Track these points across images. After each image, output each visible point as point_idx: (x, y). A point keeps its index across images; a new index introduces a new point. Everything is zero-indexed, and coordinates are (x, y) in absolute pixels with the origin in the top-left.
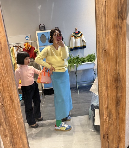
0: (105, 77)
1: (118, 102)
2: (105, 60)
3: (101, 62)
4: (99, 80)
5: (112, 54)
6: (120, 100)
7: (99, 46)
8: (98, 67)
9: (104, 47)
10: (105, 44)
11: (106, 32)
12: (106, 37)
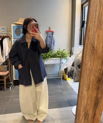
0: (88, 76)
1: (97, 103)
2: (91, 59)
3: (87, 60)
4: (82, 79)
5: (100, 52)
6: (99, 101)
7: (88, 41)
8: (83, 65)
9: (93, 43)
10: (94, 39)
11: (97, 25)
12: (97, 31)
